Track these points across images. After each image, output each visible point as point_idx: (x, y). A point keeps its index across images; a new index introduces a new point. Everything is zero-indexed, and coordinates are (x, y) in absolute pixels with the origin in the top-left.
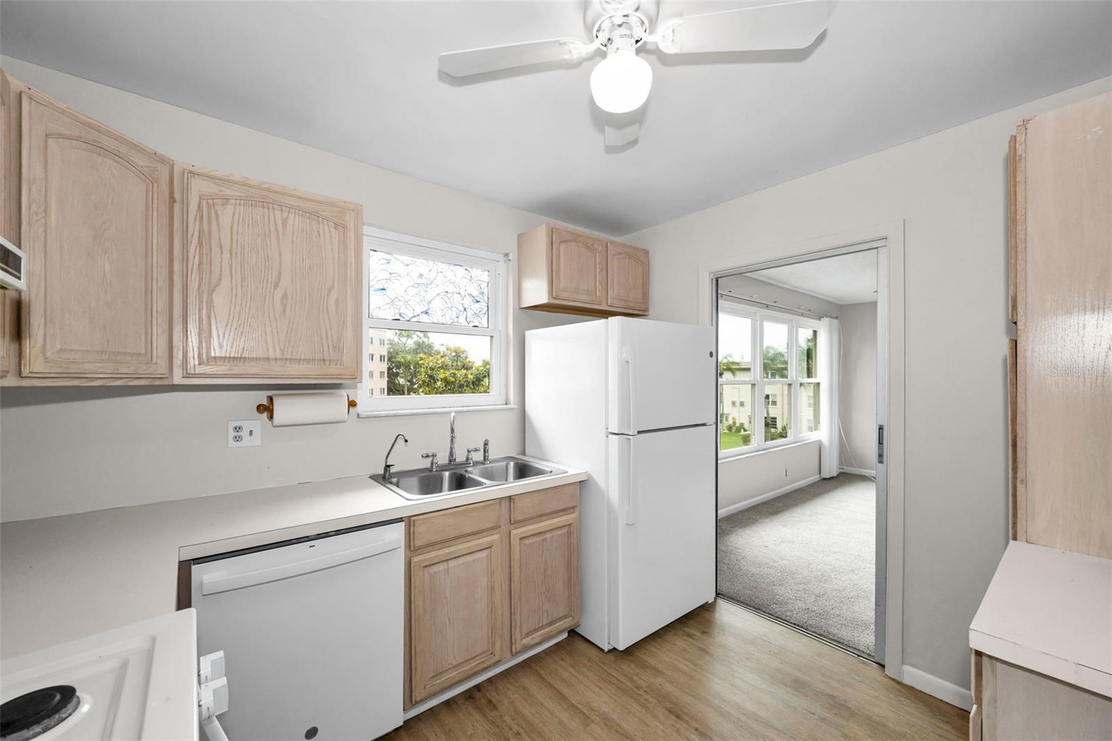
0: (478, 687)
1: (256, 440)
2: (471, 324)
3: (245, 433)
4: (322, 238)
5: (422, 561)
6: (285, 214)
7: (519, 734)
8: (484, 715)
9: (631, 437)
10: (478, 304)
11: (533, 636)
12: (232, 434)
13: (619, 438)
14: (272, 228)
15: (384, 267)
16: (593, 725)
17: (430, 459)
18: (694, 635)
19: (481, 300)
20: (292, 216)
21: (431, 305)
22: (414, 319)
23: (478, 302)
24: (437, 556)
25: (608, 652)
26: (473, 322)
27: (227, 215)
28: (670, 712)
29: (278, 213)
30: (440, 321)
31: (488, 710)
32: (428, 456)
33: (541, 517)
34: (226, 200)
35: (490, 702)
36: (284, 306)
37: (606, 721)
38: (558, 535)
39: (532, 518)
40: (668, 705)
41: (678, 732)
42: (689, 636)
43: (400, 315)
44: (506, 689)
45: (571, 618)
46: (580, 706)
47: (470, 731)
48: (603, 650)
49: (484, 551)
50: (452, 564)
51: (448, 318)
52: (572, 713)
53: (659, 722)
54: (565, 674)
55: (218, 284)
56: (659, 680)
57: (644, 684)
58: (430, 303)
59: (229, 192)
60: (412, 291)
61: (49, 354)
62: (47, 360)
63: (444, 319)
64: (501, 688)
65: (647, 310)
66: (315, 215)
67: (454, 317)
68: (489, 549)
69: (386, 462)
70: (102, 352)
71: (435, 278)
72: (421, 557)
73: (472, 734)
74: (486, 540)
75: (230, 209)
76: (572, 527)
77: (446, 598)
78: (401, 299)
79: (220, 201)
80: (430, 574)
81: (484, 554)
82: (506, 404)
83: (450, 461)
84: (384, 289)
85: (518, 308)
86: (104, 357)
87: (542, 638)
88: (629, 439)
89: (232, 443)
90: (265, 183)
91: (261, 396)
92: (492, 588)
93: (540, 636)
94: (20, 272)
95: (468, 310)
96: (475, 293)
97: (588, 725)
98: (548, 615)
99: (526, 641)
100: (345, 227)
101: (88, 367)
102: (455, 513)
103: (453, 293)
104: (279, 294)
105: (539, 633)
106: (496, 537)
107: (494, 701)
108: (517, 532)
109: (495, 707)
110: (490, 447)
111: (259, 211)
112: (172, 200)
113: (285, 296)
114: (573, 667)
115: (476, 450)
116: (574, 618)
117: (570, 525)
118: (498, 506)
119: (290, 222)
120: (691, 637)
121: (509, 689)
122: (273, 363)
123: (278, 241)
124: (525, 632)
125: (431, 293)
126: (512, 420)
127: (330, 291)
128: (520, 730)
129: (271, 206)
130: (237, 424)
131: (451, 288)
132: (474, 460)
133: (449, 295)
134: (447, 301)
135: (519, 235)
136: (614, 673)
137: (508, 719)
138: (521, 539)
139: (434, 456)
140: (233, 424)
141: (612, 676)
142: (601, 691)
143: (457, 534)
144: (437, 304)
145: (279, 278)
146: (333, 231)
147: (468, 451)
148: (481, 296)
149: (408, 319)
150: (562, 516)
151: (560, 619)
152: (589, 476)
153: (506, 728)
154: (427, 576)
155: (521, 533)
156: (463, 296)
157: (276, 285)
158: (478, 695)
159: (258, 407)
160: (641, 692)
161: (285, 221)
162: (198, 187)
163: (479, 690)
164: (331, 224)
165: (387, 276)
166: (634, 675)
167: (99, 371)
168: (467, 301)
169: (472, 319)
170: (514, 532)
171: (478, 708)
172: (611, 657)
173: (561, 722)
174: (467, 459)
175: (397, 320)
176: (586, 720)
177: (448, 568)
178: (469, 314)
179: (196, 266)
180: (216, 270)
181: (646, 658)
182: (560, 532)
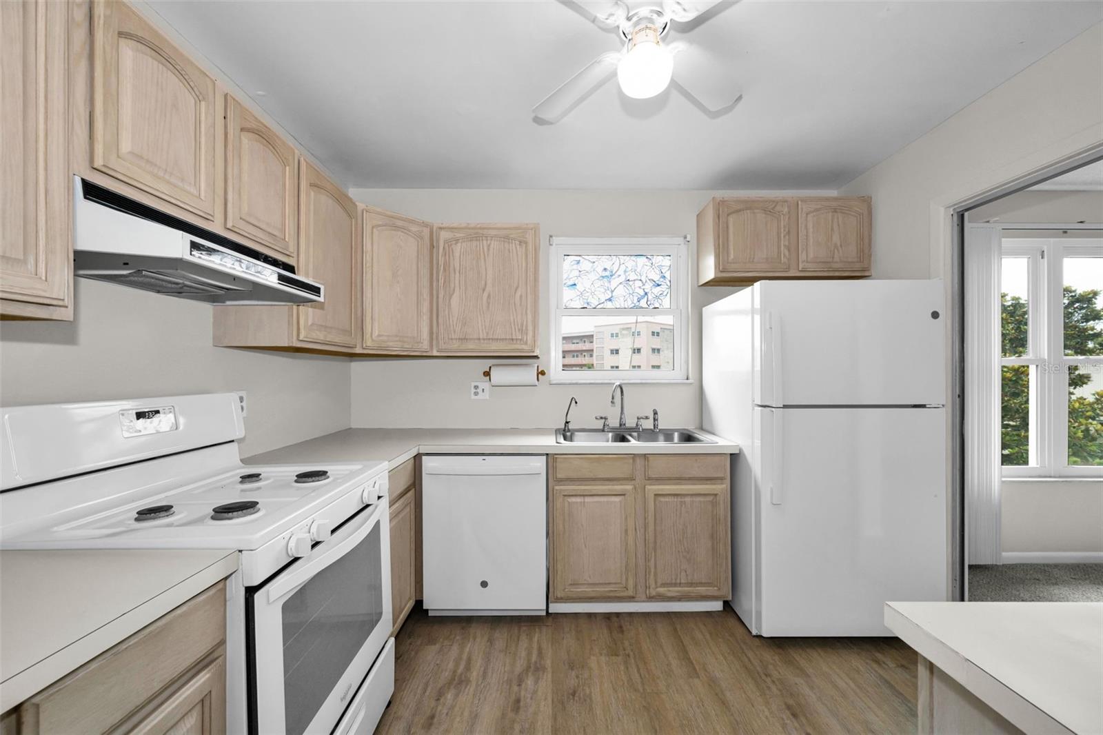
0: (618, 615)
1: (486, 396)
2: (652, 307)
3: (480, 390)
4: (511, 254)
5: (561, 490)
6: (489, 242)
7: (629, 656)
8: (611, 633)
9: (773, 409)
10: (658, 287)
11: (671, 589)
12: (473, 390)
13: (761, 410)
14: (482, 254)
15: (575, 267)
16: (696, 681)
17: (603, 420)
18: (884, 663)
19: (662, 283)
20: (493, 242)
21: (614, 294)
22: (599, 307)
23: (659, 285)
24: (574, 490)
25: (754, 636)
26: (653, 304)
27: (458, 249)
28: (789, 707)
29: (485, 242)
30: (623, 306)
31: (615, 632)
32: (602, 418)
33: (679, 480)
34: (457, 241)
35: (621, 627)
36: (489, 303)
37: (712, 683)
38: (700, 502)
39: (669, 479)
40: (791, 702)
41: (784, 726)
42: (877, 662)
43: (588, 304)
44: (639, 625)
45: (716, 588)
46: (694, 662)
47: (594, 637)
48: (750, 633)
49: (618, 497)
50: (588, 499)
51: (630, 302)
52: (684, 663)
53: (769, 709)
54: (699, 636)
55: (453, 294)
56: (799, 680)
57: (775, 674)
58: (612, 291)
59: (458, 235)
60: (598, 283)
61: (373, 337)
62: (373, 340)
63: (626, 304)
64: (635, 622)
65: (867, 269)
66: (507, 239)
67: (635, 301)
68: (623, 497)
69: (566, 419)
70: (397, 336)
71: (618, 270)
72: (562, 487)
73: (594, 640)
74: (618, 488)
75: (459, 245)
76: (718, 498)
77: (582, 525)
78: (588, 291)
79: (454, 242)
80: (569, 502)
81: (617, 499)
82: (687, 379)
83: (621, 425)
84: (575, 285)
85: (696, 286)
86: (398, 339)
87: (678, 594)
88: (773, 411)
89: (473, 397)
90: (478, 224)
91: (484, 365)
92: (626, 531)
93: (678, 592)
94: (320, 294)
95: (649, 295)
96: (656, 278)
97: (691, 677)
98: (687, 575)
99: (662, 590)
100: (526, 243)
101: (391, 344)
102: (591, 458)
103: (634, 280)
104: (486, 295)
105: (676, 589)
106: (629, 487)
107: (625, 628)
108: (653, 488)
109: (622, 632)
110: (660, 416)
111: (474, 243)
112: (432, 246)
113: (489, 296)
114: (711, 634)
115: (647, 418)
116: (719, 589)
117: (716, 495)
118: (631, 461)
119: (492, 246)
120: (879, 664)
121: (641, 626)
122: (482, 341)
123: (485, 260)
124: (660, 581)
125: (615, 282)
126: (688, 394)
127: (516, 290)
128: (631, 654)
129: (481, 238)
130: (476, 384)
131: (632, 276)
132: (644, 428)
133: (631, 283)
134: (629, 288)
135: (697, 216)
136: (750, 654)
137: (627, 643)
138: (655, 495)
139: (606, 419)
140: (474, 384)
141: (746, 655)
142: (724, 661)
143: (592, 475)
144: (621, 291)
145: (486, 285)
146: (518, 247)
147: (638, 418)
148: (662, 280)
149: (594, 307)
150: (707, 484)
151: (701, 584)
152: (740, 450)
153: (621, 648)
154: (566, 504)
155: (658, 490)
156: (644, 281)
157: (484, 290)
158: (614, 619)
159: (484, 373)
160: (768, 680)
161: (489, 246)
162: (444, 235)
163: (618, 617)
164: (517, 242)
165: (577, 273)
166: (771, 664)
167: (395, 348)
168: (648, 287)
169: (652, 302)
170: (648, 487)
171: (610, 628)
172: (757, 641)
173: (669, 665)
174: (637, 425)
175: (584, 308)
176: (693, 673)
177: (584, 502)
178: (650, 298)
179: (442, 285)
180: (452, 286)
181: (795, 656)
182: (701, 499)
